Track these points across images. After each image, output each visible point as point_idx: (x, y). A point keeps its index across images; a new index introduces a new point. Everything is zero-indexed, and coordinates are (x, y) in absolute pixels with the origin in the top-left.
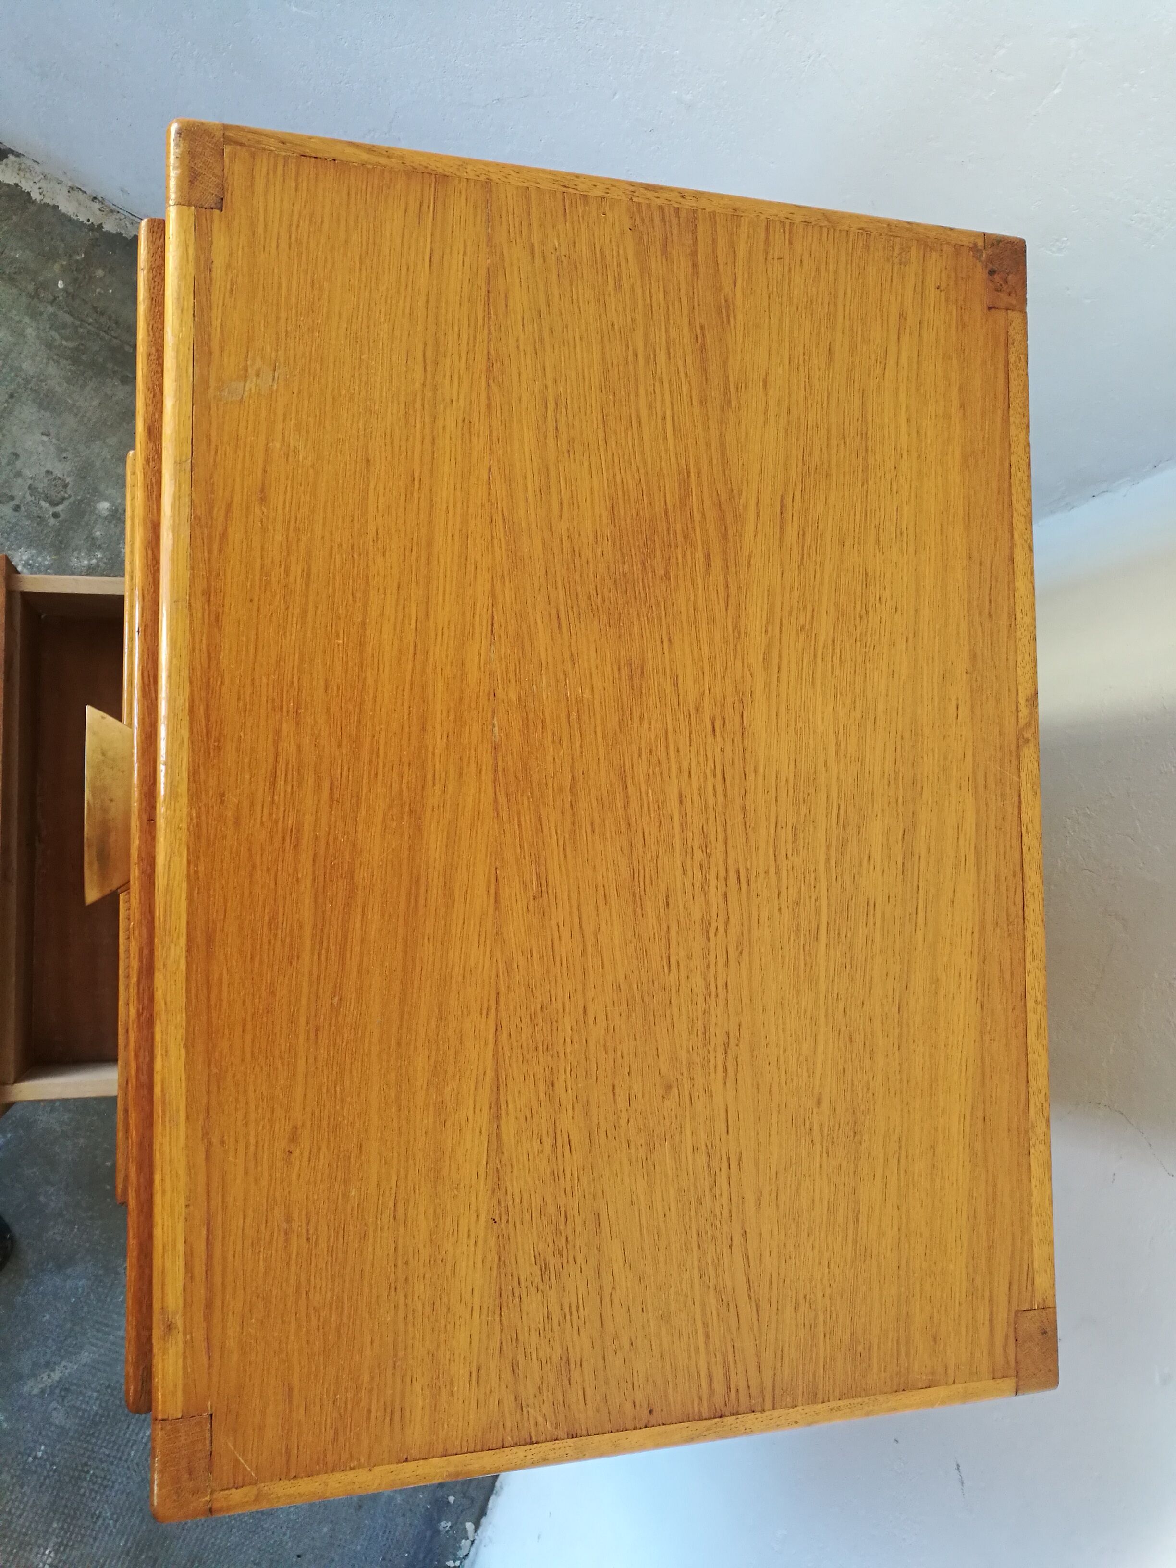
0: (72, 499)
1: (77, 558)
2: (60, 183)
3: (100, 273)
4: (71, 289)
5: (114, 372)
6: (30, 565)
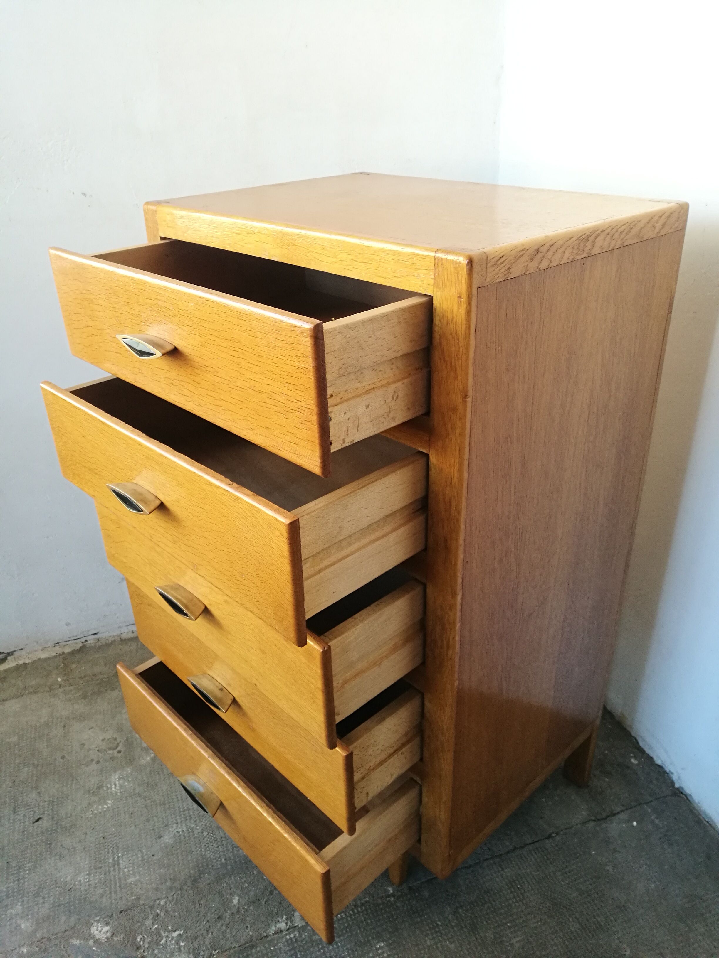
0: (122, 742)
1: (143, 759)
2: (36, 651)
3: (74, 666)
4: (65, 678)
5: (106, 690)
6: (122, 778)
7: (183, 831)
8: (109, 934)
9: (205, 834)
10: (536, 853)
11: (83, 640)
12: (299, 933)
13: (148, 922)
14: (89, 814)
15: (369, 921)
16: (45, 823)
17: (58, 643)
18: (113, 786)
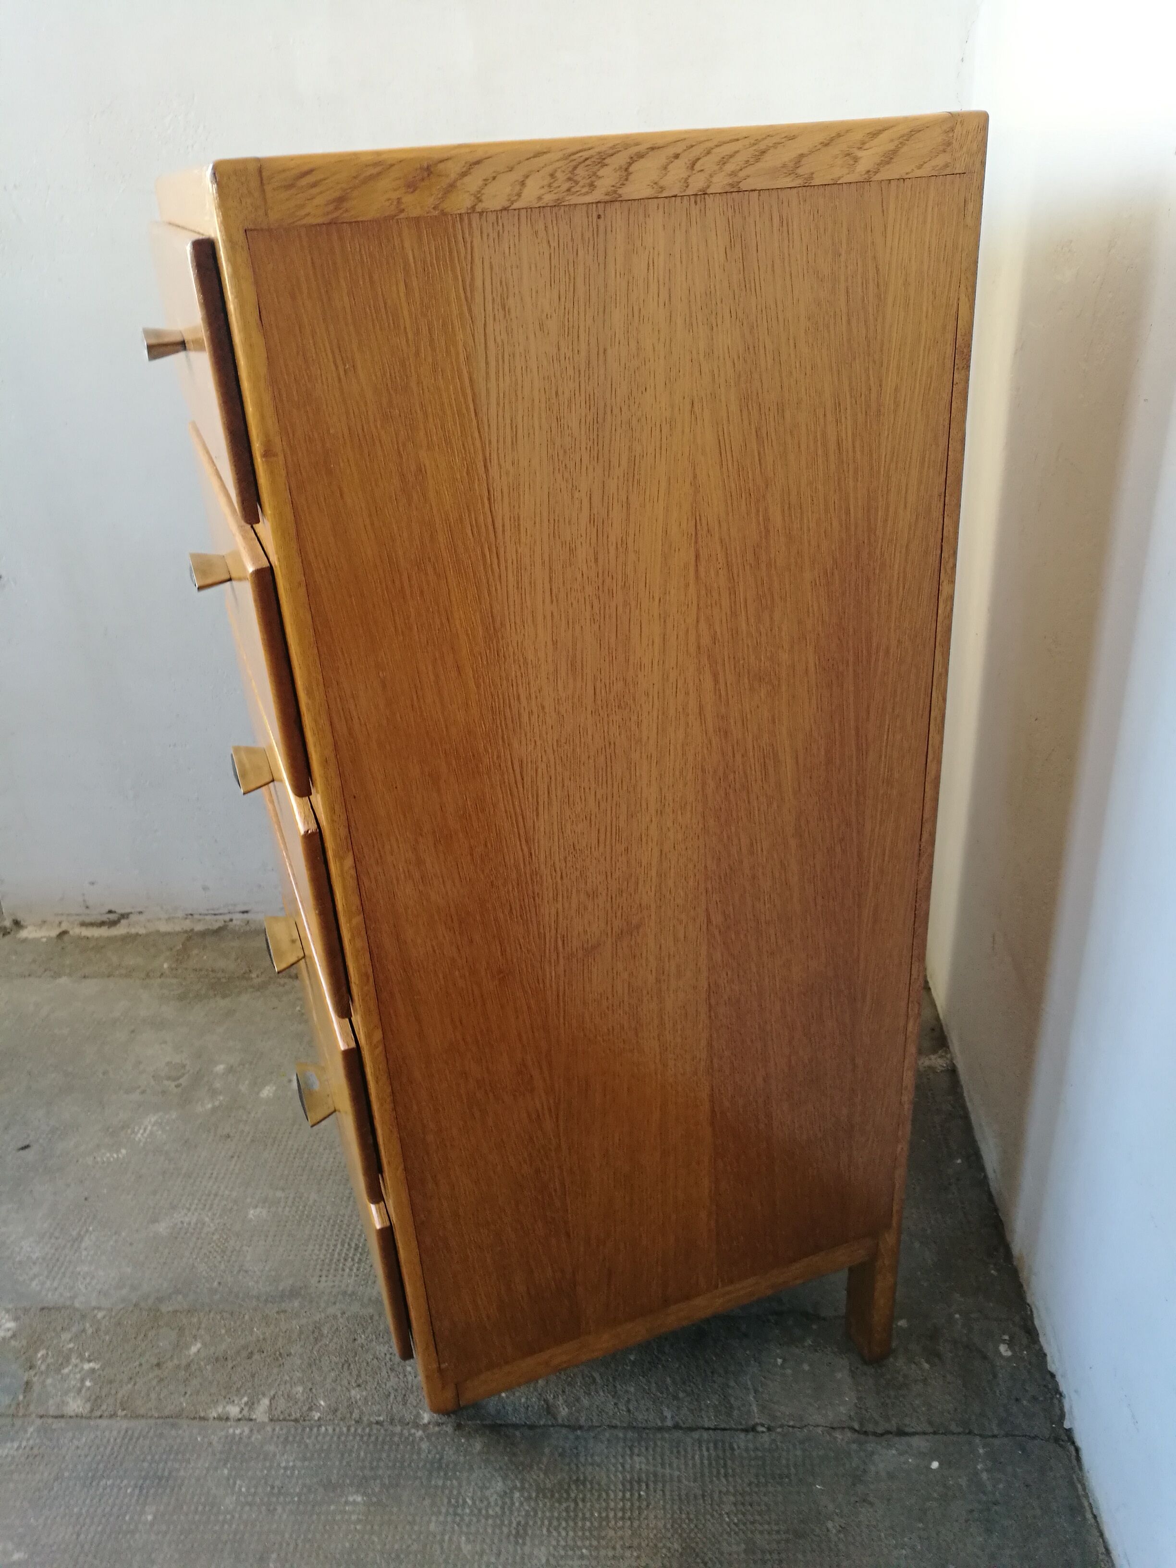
0: (191, 1072)
1: (202, 1105)
3: (195, 952)
4: (173, 966)
5: (215, 995)
6: (159, 1123)
7: (189, 1224)
8: (9, 1334)
9: (215, 1237)
11: (227, 918)
12: (251, 1431)
13: (66, 1336)
14: (89, 1161)
15: (362, 1454)
16: (29, 1155)
17: (192, 915)
18: (141, 1131)
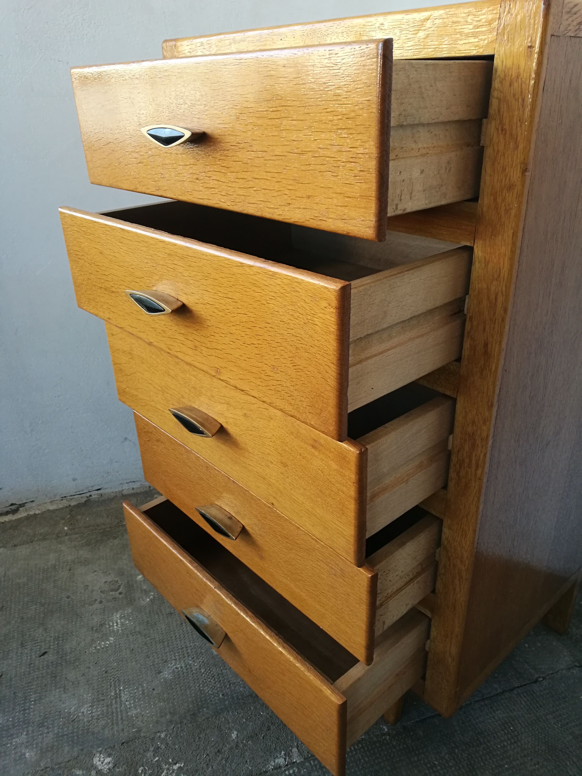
0: (123, 584)
1: (143, 601)
2: (46, 503)
3: (79, 517)
4: (71, 527)
5: (108, 538)
6: (123, 617)
7: (181, 667)
8: (111, 765)
9: (203, 671)
10: (525, 697)
11: (88, 495)
12: (298, 769)
13: (149, 754)
14: (92, 650)
15: (367, 759)
16: (50, 657)
17: (65, 497)
18: (115, 624)
